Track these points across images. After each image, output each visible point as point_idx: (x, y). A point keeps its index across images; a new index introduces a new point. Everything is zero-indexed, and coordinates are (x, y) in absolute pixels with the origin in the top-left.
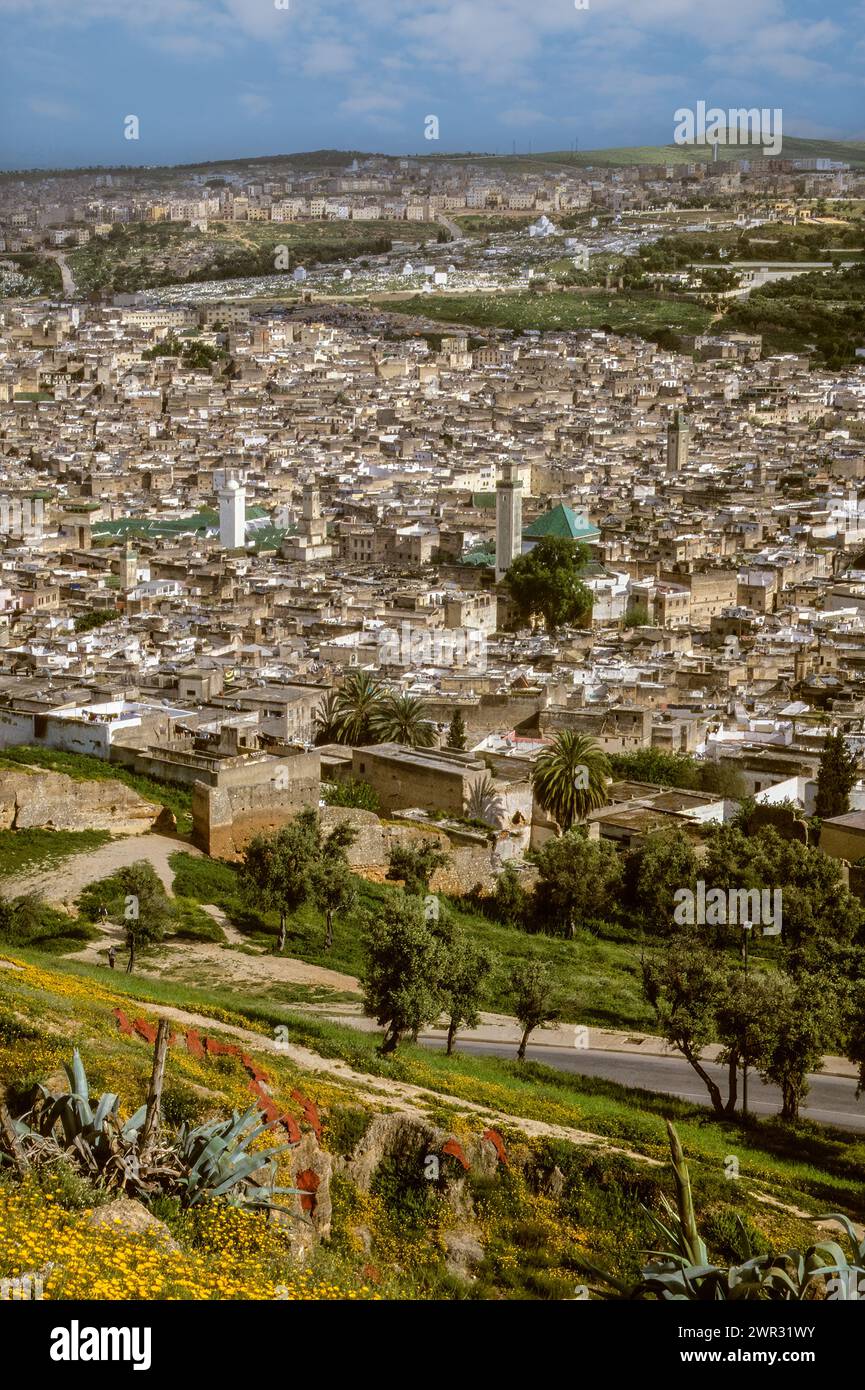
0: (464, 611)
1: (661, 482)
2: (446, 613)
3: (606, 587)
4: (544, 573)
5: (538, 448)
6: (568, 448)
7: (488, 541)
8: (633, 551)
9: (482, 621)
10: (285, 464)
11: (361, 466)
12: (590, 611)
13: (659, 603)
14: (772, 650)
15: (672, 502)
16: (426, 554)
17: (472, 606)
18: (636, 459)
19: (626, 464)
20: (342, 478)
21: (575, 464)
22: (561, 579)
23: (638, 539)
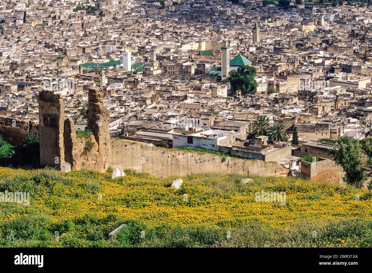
0: (218, 90)
1: (257, 46)
2: (212, 91)
3: (260, 81)
4: (243, 77)
5: (206, 35)
6: (215, 35)
7: (213, 66)
8: (264, 69)
9: (223, 93)
10: (127, 43)
11: (152, 43)
12: (256, 89)
13: (278, 86)
14: (324, 100)
15: (265, 52)
16: (193, 72)
17: (220, 88)
18: (237, 38)
19: (235, 40)
20: (147, 47)
21: (219, 40)
22: (248, 78)
23: (265, 65)
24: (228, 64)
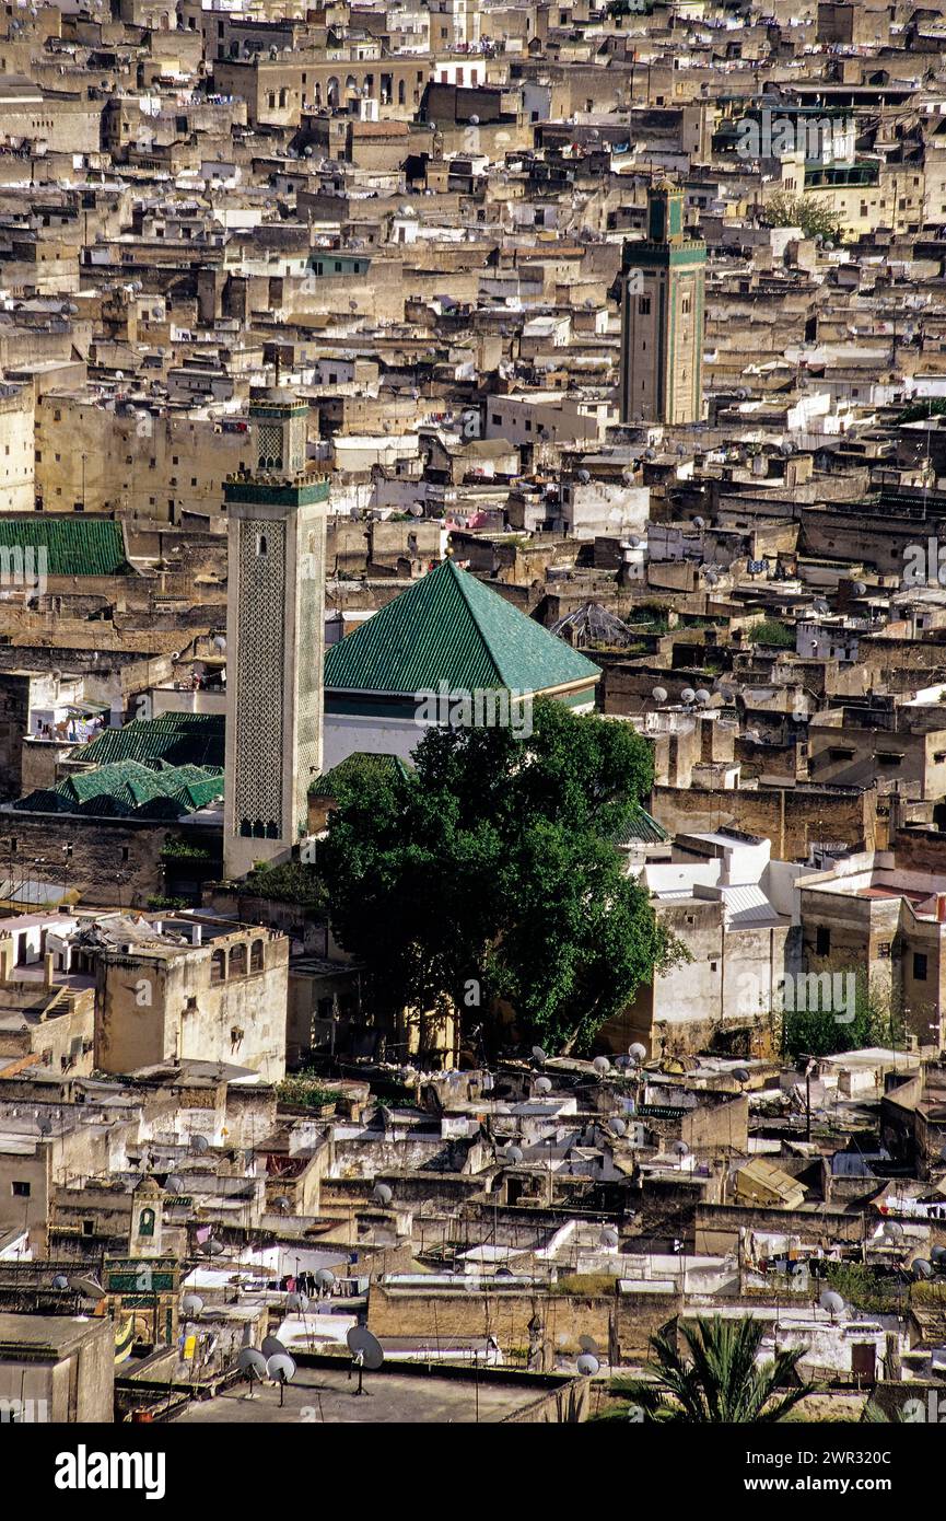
0: (176, 996)
1: (669, 470)
2: (102, 1007)
3: (699, 892)
4: (480, 843)
7: (119, 707)
8: (744, 749)
9: (236, 1036)
12: (646, 992)
13: (916, 960)
15: (760, 548)
17: (204, 976)
22: (551, 861)
23: (755, 699)
24: (309, 686)
